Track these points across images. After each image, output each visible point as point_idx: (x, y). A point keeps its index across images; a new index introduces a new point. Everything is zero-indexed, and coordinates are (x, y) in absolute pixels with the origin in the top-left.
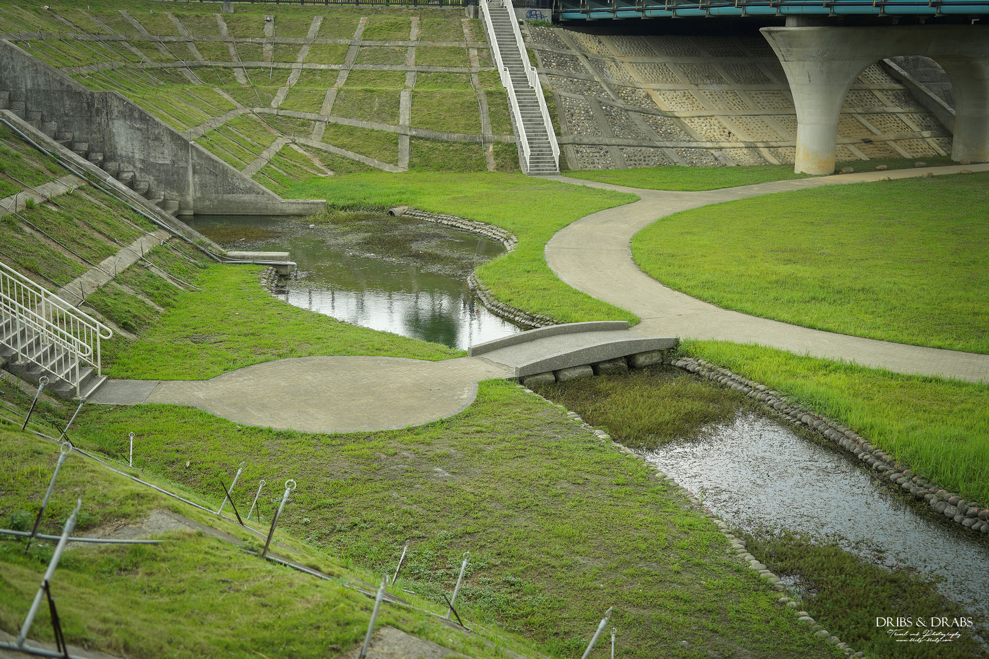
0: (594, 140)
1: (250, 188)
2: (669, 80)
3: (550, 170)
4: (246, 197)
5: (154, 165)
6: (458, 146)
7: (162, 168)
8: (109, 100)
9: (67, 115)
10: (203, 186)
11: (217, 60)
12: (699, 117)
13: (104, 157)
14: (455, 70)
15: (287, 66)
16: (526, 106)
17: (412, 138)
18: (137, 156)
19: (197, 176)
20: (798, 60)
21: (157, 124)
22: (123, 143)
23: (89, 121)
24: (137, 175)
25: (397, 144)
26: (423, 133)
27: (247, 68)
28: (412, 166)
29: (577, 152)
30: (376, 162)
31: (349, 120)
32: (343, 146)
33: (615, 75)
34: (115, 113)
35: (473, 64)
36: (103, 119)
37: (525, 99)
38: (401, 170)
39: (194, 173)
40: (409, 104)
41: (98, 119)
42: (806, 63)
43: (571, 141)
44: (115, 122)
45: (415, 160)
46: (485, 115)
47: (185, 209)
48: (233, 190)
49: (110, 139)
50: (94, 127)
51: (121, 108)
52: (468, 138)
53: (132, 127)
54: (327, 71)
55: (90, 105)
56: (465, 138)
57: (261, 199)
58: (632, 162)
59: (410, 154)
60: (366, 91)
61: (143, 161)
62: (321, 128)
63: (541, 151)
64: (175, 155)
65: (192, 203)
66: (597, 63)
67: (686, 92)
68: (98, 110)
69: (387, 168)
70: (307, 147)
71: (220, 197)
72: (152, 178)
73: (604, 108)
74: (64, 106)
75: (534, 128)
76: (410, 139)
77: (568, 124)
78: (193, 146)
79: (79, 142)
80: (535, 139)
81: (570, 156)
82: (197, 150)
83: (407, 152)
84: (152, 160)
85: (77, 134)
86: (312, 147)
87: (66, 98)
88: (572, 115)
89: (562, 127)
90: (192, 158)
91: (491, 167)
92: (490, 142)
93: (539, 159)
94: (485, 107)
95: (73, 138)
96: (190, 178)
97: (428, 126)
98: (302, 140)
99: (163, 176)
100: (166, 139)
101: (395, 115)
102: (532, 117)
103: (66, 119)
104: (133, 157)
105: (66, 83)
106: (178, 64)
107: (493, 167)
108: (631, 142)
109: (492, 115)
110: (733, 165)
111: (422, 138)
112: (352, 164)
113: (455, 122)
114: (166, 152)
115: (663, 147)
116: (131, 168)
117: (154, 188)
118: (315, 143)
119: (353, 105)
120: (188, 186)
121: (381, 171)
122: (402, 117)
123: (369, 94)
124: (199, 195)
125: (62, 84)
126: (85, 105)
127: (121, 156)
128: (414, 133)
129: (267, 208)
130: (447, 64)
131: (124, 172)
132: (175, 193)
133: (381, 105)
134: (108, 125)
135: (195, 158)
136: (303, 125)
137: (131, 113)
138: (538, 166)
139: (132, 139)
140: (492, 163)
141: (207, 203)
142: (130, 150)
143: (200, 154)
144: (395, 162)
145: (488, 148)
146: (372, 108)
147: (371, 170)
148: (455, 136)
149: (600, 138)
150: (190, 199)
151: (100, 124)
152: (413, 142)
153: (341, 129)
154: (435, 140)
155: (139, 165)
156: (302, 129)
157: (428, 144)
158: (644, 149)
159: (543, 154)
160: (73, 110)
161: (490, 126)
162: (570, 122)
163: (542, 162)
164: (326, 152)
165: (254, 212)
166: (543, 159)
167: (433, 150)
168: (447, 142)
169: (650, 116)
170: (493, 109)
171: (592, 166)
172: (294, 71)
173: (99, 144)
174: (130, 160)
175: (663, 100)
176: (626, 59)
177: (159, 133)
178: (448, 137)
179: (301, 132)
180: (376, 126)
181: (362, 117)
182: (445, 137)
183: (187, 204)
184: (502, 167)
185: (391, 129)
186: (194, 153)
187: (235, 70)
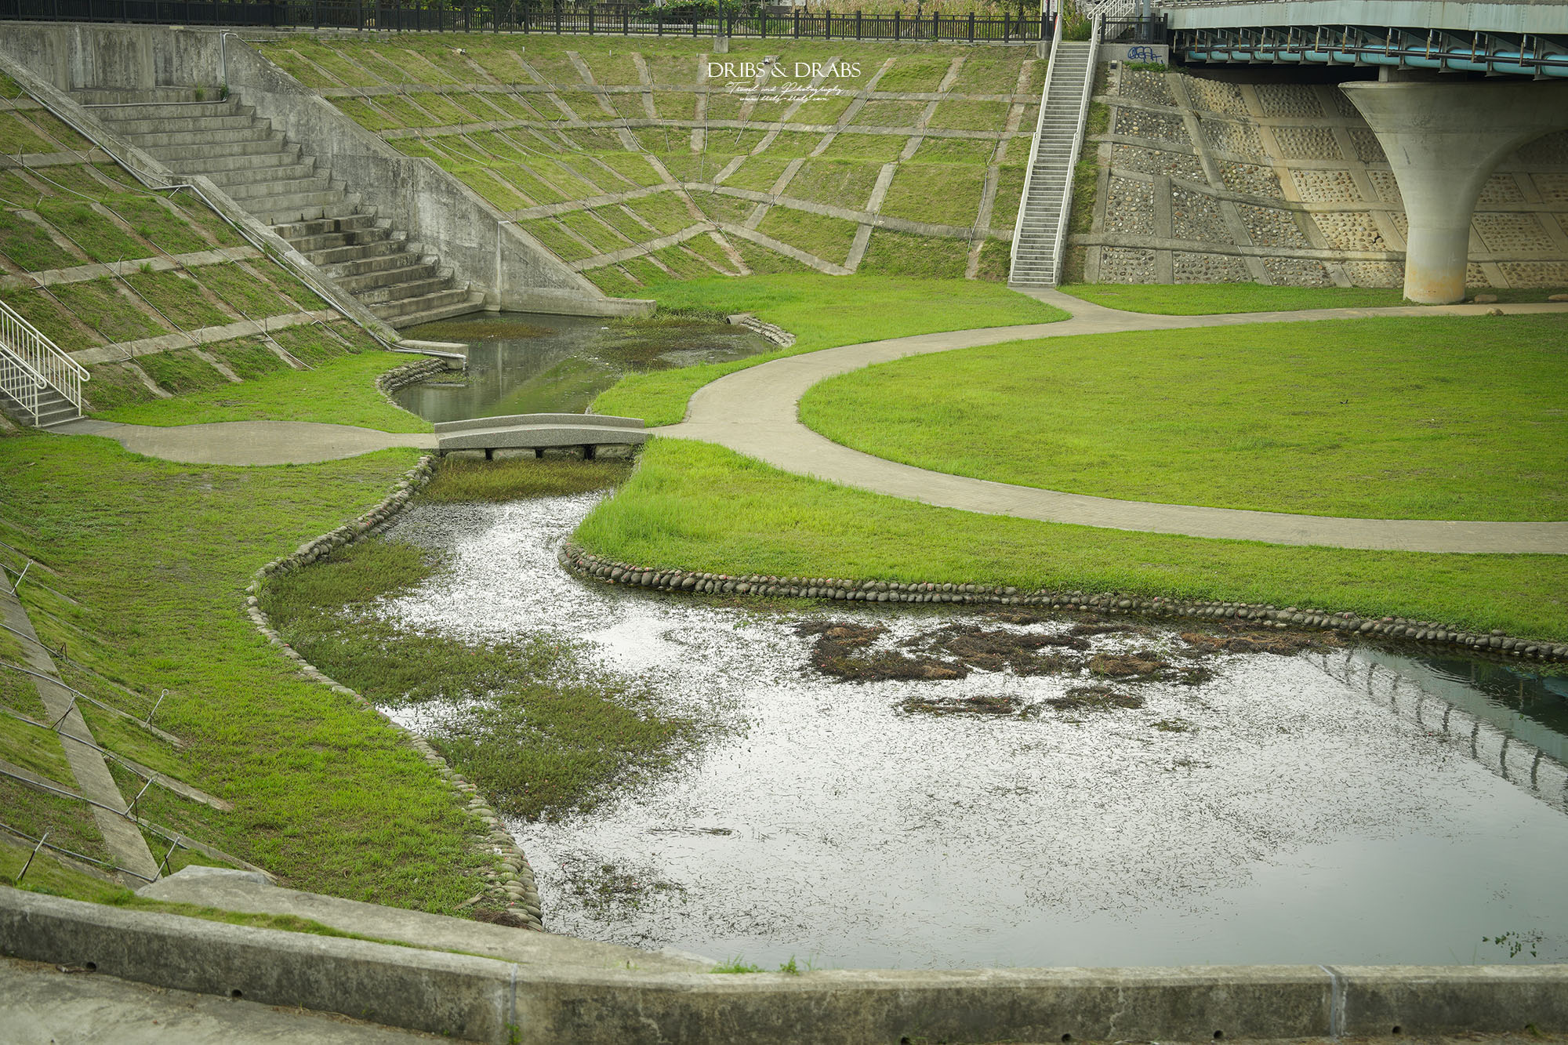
0: (1137, 241)
1: (564, 281)
2: (1325, 154)
3: (1043, 280)
4: (559, 293)
5: (460, 248)
6: (935, 243)
7: (468, 253)
8: (415, 168)
9: (371, 185)
10: (512, 276)
11: (673, 118)
12: (1342, 212)
13: (408, 235)
14: (979, 135)
15: (764, 126)
16: (1050, 189)
17: (876, 229)
18: (442, 237)
19: (505, 264)
20: (1388, 132)
21: (465, 198)
22: (428, 220)
23: (394, 193)
24: (442, 259)
25: (852, 236)
26: (892, 223)
27: (709, 129)
28: (863, 267)
29: (1106, 256)
30: (816, 260)
31: (801, 202)
32: (779, 237)
33: (1232, 146)
34: (422, 184)
35: (1009, 128)
36: (407, 191)
37: (1053, 179)
38: (844, 273)
39: (502, 259)
40: (888, 183)
41: (404, 191)
42: (1399, 136)
43: (1101, 241)
44: (421, 194)
45: (871, 260)
46: (988, 201)
47: (491, 303)
48: (545, 283)
49: (414, 215)
50: (399, 200)
51: (428, 179)
52: (953, 232)
53: (439, 202)
54: (810, 134)
55: (396, 175)
56: (948, 232)
57: (576, 296)
58: (1184, 276)
59: (866, 251)
60: (839, 163)
61: (448, 243)
62: (761, 212)
63: (1043, 253)
64: (483, 237)
65: (499, 296)
66: (1212, 129)
67: (1344, 173)
68: (403, 180)
69: (827, 269)
70: (730, 237)
71: (530, 291)
72: (458, 264)
73: (1175, 194)
74: (369, 175)
75: (1048, 221)
76: (873, 231)
77: (1107, 216)
78: (502, 227)
79: (384, 218)
80: (1042, 237)
81: (1091, 262)
82: (507, 232)
83: (862, 249)
84: (458, 242)
85: (381, 208)
86: (740, 238)
87: (371, 165)
88: (1119, 204)
89: (1096, 220)
90: (501, 242)
91: (970, 274)
92: (980, 239)
93: (1035, 264)
94: (993, 189)
95: (377, 212)
96: (498, 266)
97: (902, 214)
98: (730, 228)
99: (469, 262)
100: (474, 217)
101: (864, 197)
102: (1051, 205)
103: (371, 190)
104: (438, 238)
105: (373, 148)
106: (619, 123)
107: (973, 273)
108: (1196, 246)
109: (998, 200)
110: (1348, 285)
111: (889, 230)
112: (783, 261)
113: (942, 209)
114: (473, 232)
115: (1246, 255)
116: (435, 251)
117: (459, 276)
118: (745, 232)
119: (816, 182)
120: (496, 275)
121: (818, 272)
122: (872, 199)
123: (842, 167)
124: (507, 286)
125: (368, 149)
126: (391, 174)
127: (426, 236)
128: (881, 222)
129: (582, 307)
130: (971, 127)
131: (428, 255)
132: (482, 284)
133: (852, 183)
134: (413, 199)
135: (504, 241)
136: (742, 207)
137: (438, 185)
138: (1028, 275)
139: (438, 216)
140: (974, 266)
141: (516, 297)
142: (436, 229)
143: (510, 236)
144: (841, 262)
145: (975, 247)
146: (838, 186)
147: (805, 269)
148: (934, 229)
149: (1148, 239)
150: (497, 291)
151: (405, 196)
152: (876, 234)
153: (787, 215)
154: (906, 233)
155: (444, 248)
156: (738, 212)
157: (896, 239)
158: (1213, 256)
159: (1043, 258)
160: (378, 179)
161: (989, 217)
162: (1111, 214)
163: (1037, 269)
164: (754, 244)
165: (567, 312)
166: (1042, 264)
167: (898, 246)
168: (921, 236)
169: (1256, 208)
170: (1002, 193)
171: (1120, 277)
172: (770, 134)
173: (404, 221)
174: (435, 242)
175: (1297, 184)
176: (1268, 122)
177: (466, 210)
178: (925, 230)
179: (734, 217)
180: (833, 212)
181: (822, 199)
182: (921, 230)
183: (494, 297)
184: (986, 273)
185: (851, 215)
186: (504, 236)
187: (694, 131)
